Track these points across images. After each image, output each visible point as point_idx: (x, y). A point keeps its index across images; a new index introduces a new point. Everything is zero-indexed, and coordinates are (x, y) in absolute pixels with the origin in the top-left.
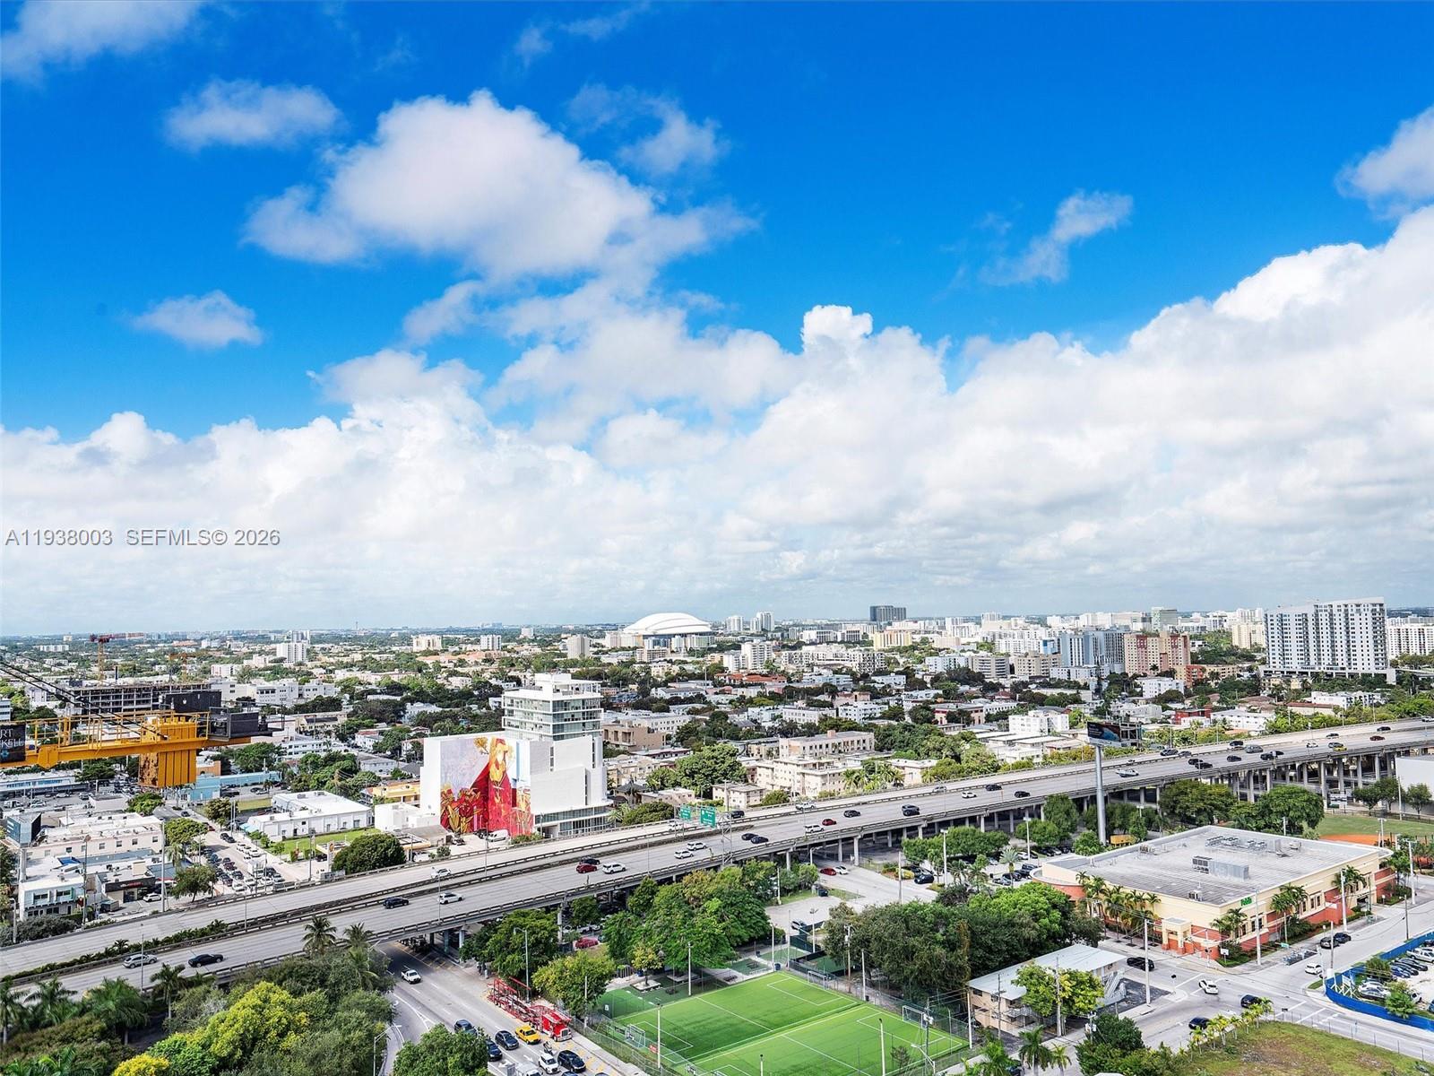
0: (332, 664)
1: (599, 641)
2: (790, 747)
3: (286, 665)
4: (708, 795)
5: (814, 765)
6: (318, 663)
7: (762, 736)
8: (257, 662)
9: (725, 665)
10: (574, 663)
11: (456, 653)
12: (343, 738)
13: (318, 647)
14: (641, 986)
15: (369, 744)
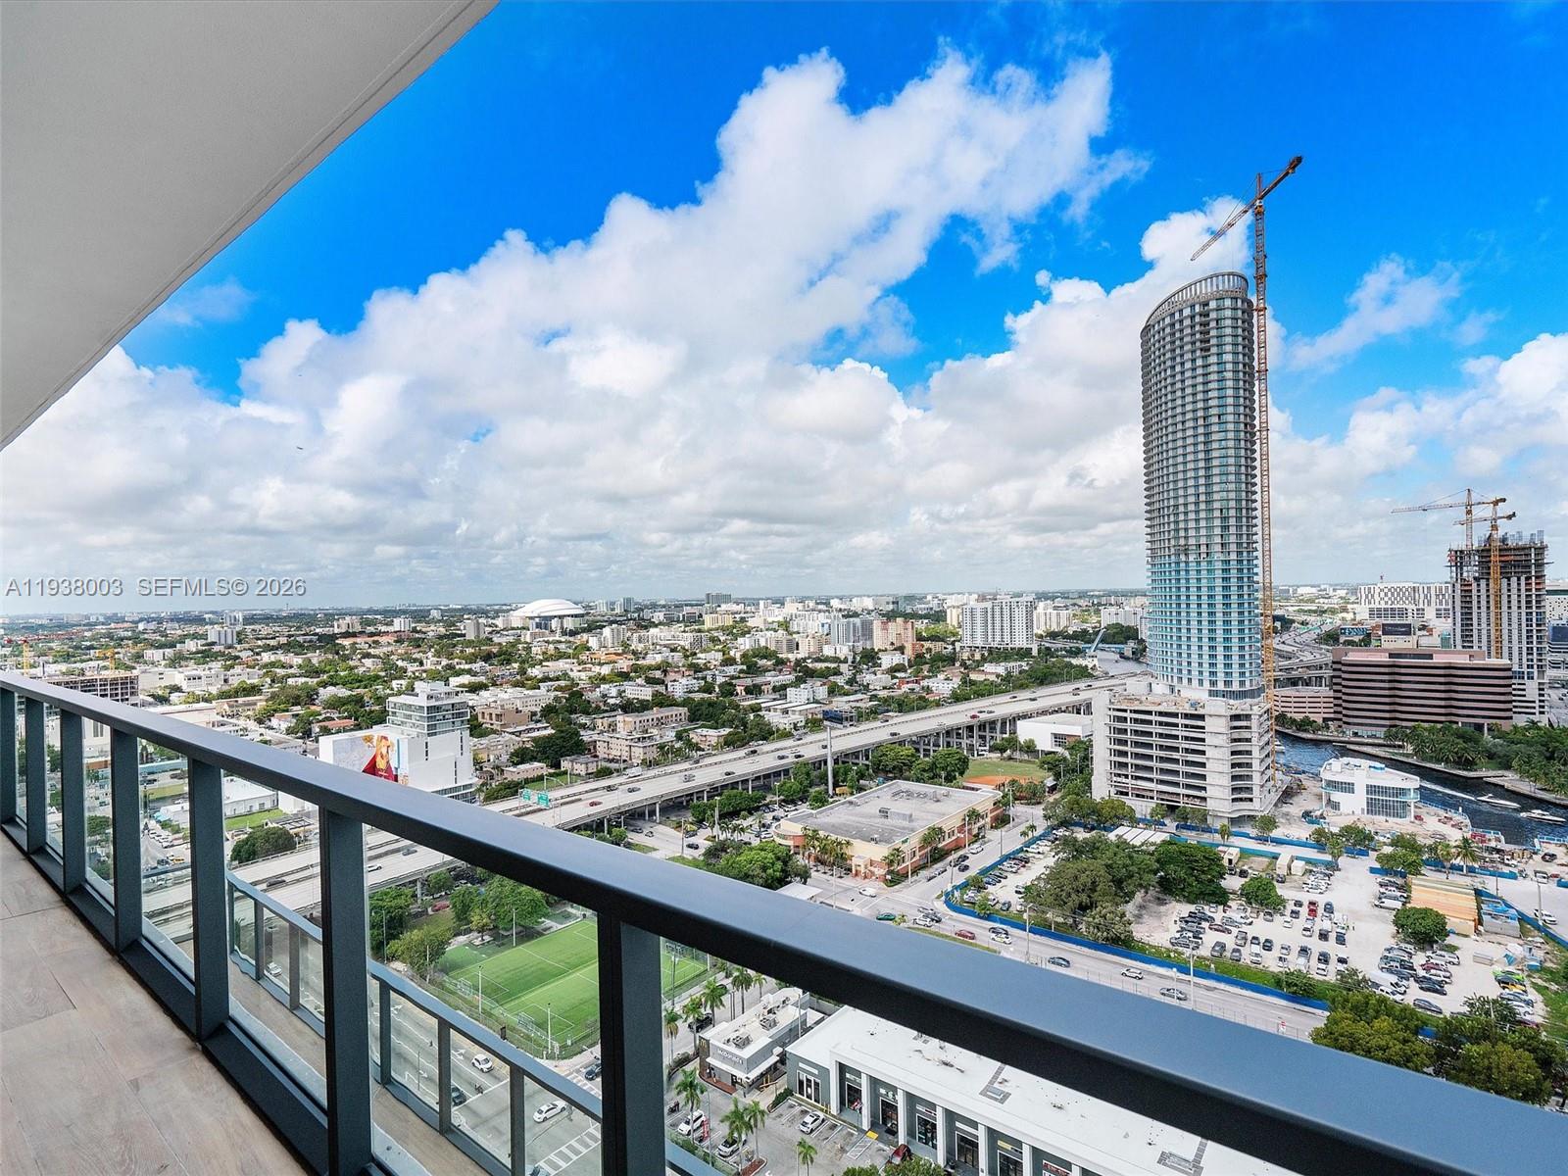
0: (259, 647)
1: (494, 621)
2: (625, 722)
3: (216, 648)
4: (557, 765)
5: (639, 739)
6: (247, 646)
7: (606, 711)
8: (191, 645)
9: (589, 645)
10: (470, 643)
11: (372, 635)
12: (260, 722)
13: (249, 628)
14: (477, 942)
15: (284, 726)
